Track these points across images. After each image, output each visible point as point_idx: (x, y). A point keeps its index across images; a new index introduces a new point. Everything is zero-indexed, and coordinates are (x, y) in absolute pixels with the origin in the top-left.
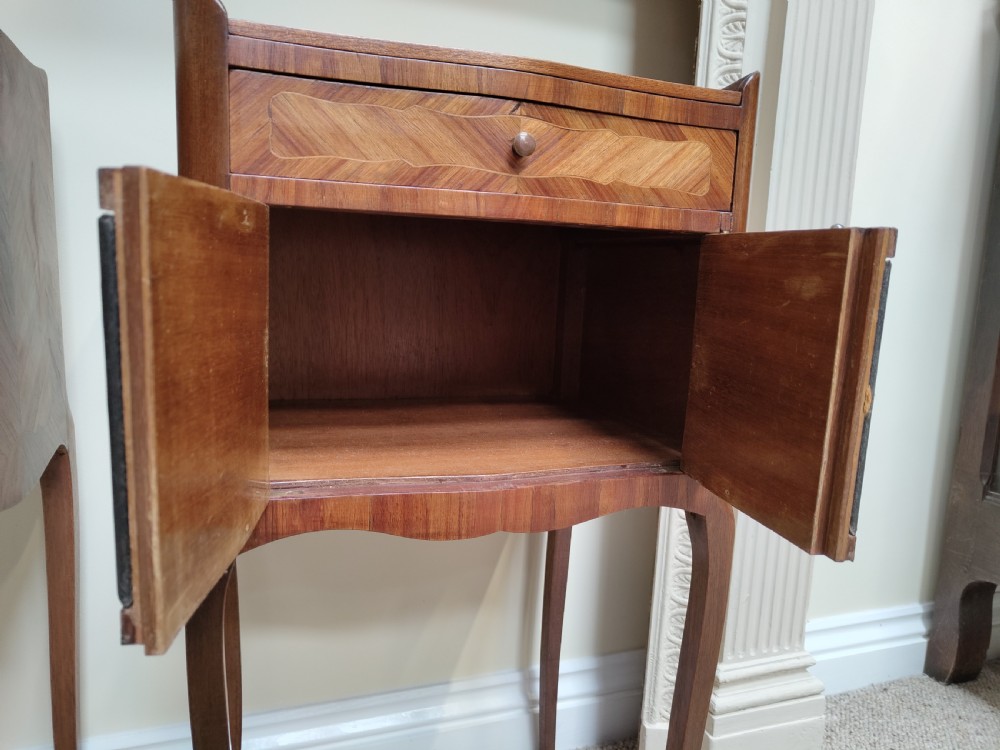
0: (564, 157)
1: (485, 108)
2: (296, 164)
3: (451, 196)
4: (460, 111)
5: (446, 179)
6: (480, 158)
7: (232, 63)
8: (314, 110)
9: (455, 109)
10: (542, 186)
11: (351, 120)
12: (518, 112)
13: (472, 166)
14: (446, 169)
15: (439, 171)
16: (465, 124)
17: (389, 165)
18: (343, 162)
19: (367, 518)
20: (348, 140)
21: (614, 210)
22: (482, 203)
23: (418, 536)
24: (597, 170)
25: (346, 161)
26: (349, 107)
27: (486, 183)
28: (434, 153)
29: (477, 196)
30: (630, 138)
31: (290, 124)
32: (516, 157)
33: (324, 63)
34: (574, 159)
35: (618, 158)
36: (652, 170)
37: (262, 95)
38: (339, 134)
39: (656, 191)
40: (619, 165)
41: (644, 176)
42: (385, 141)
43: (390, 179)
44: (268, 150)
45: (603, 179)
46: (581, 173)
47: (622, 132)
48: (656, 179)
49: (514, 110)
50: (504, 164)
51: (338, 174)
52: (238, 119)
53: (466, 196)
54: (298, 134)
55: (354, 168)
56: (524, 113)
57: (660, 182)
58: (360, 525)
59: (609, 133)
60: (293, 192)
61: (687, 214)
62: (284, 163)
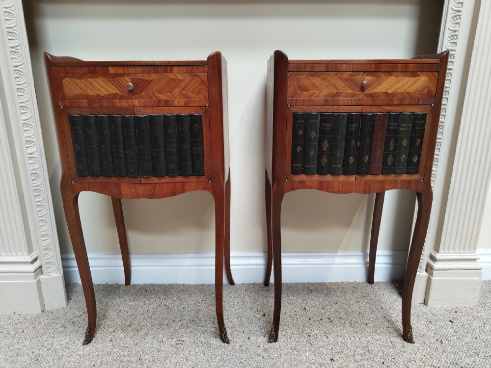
0: (378, 86)
1: (354, 75)
2: (303, 94)
3: (343, 100)
4: (347, 76)
5: (342, 95)
6: (352, 89)
7: (289, 70)
8: (308, 80)
9: (345, 76)
10: (371, 95)
11: (317, 82)
13: (350, 91)
14: (343, 92)
15: (340, 93)
16: (348, 80)
17: (327, 93)
18: (315, 93)
19: (317, 186)
20: (316, 87)
21: (393, 100)
23: (331, 192)
24: (388, 89)
26: (317, 78)
27: (354, 95)
28: (339, 89)
29: (351, 100)
30: (400, 78)
31: (302, 84)
32: (363, 88)
33: (311, 68)
34: (381, 86)
35: (395, 84)
36: (407, 87)
37: (295, 77)
38: (314, 86)
39: (408, 93)
40: (396, 86)
41: (404, 89)
42: (326, 86)
43: (327, 96)
44: (296, 92)
45: (390, 91)
46: (383, 90)
47: (397, 76)
48: (408, 89)
49: (363, 75)
50: (359, 90)
51: (313, 96)
52: (290, 84)
53: (347, 99)
54: (304, 86)
55: (318, 94)
56: (366, 75)
57: (409, 90)
58: (315, 188)
59: (392, 77)
60: (302, 102)
61: (419, 99)
62: (300, 94)
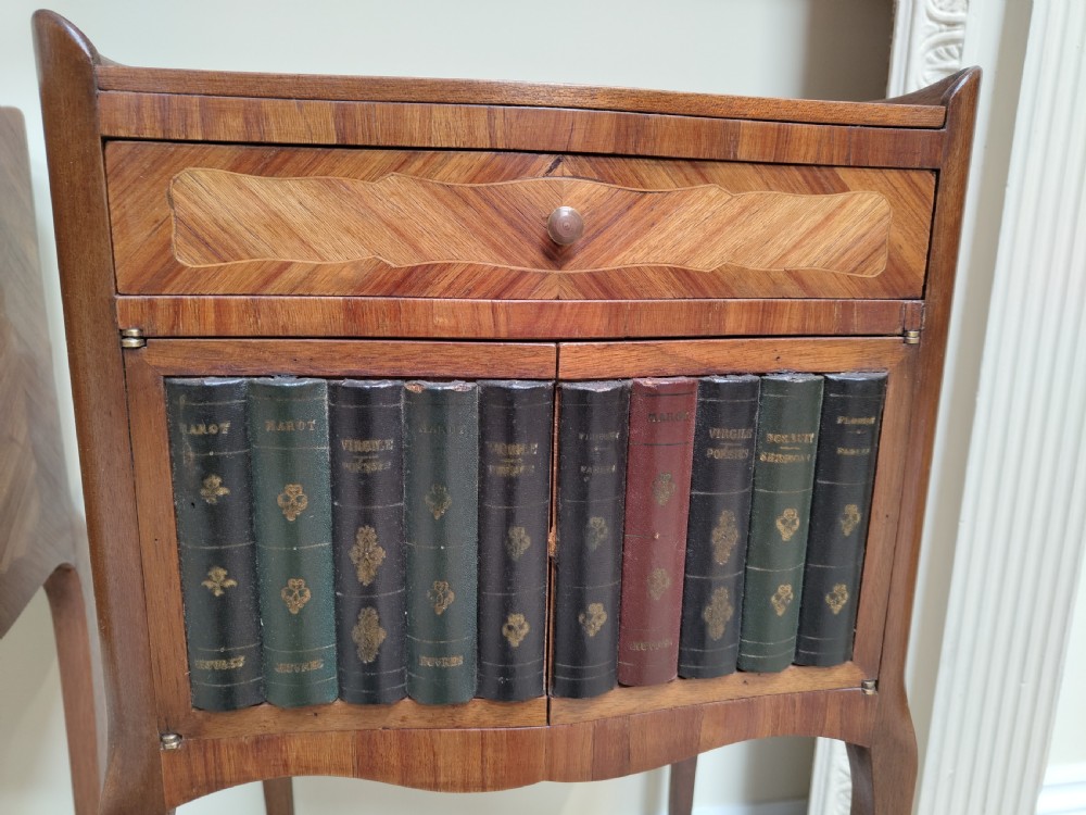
0: (637, 236)
1: (503, 169)
2: (215, 275)
3: (453, 310)
4: (463, 178)
5: (445, 283)
6: (495, 247)
7: (106, 133)
8: (238, 192)
9: (454, 175)
10: (602, 284)
11: (294, 202)
12: (558, 171)
13: (486, 260)
14: (445, 267)
15: (434, 272)
16: (472, 196)
17: (356, 265)
18: (286, 266)
19: (349, 761)
20: (292, 233)
21: (723, 309)
22: (502, 318)
23: (423, 786)
24: (693, 251)
25: (292, 263)
26: (292, 184)
27: (507, 285)
28: (425, 244)
29: (494, 308)
30: (751, 195)
31: (201, 214)
32: (555, 250)
33: (246, 120)
34: (654, 238)
35: (729, 228)
36: (787, 243)
37: (156, 176)
38: (277, 224)
39: (795, 276)
40: (734, 239)
41: (773, 252)
42: (348, 230)
43: (359, 288)
44: (172, 257)
45: (702, 264)
46: (668, 258)
47: (735, 187)
48: (793, 257)
49: (550, 170)
50: (538, 257)
51: (277, 285)
52: (124, 214)
53: (476, 307)
54: (214, 229)
55: (303, 274)
56: (568, 172)
57: (800, 261)
58: (341, 770)
59: (713, 191)
60: (211, 317)
61: (847, 307)
62: (196, 274)
